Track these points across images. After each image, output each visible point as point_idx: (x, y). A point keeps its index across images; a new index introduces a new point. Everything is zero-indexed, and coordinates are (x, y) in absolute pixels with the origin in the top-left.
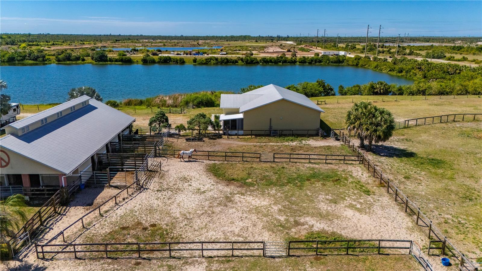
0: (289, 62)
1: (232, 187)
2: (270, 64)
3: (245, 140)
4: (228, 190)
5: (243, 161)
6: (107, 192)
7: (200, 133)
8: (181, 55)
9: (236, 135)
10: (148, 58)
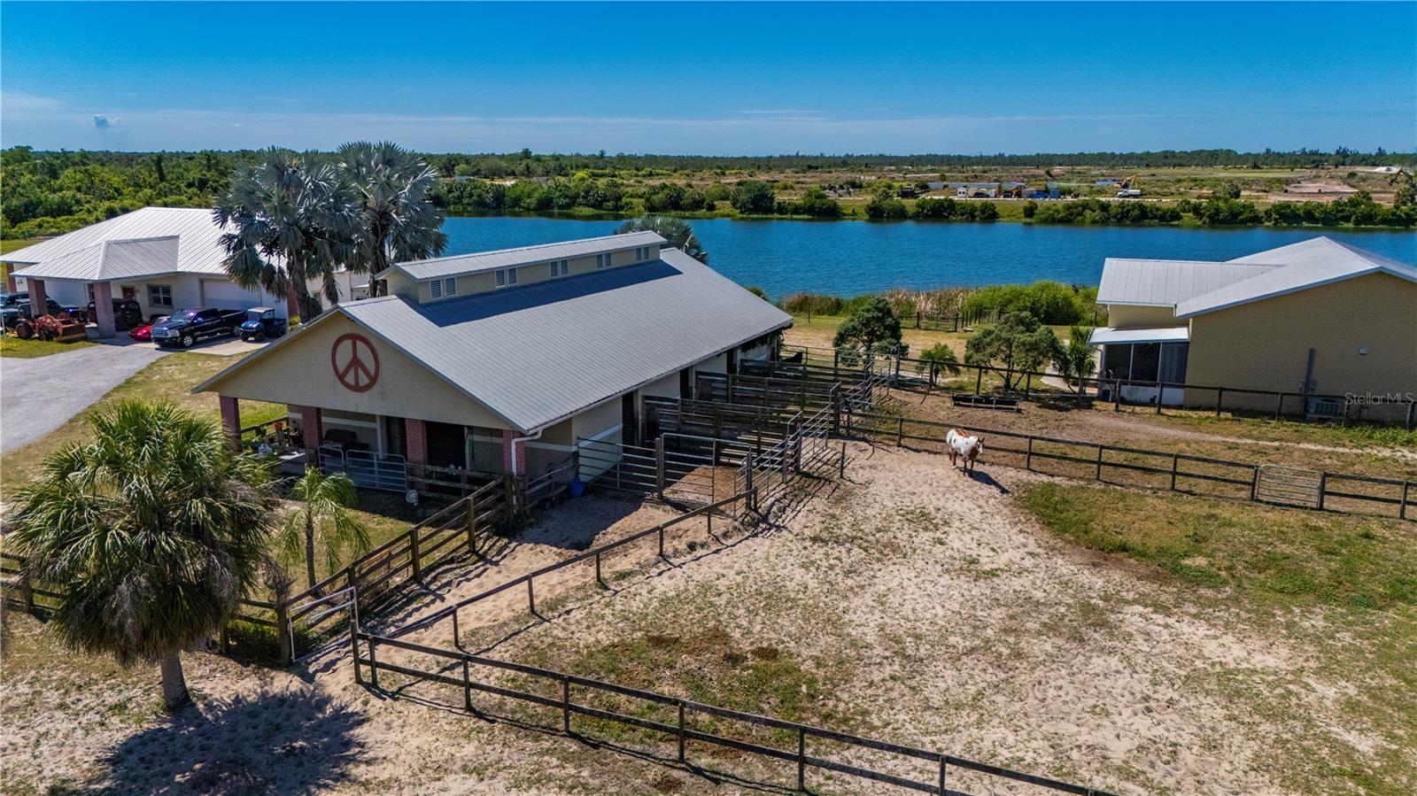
0: (1383, 221)
1: (1117, 576)
2: (1305, 224)
3: (1188, 424)
4: (1095, 581)
5: (1173, 488)
6: (649, 516)
7: (1007, 386)
8: (988, 196)
9: (1151, 403)
10: (886, 204)
